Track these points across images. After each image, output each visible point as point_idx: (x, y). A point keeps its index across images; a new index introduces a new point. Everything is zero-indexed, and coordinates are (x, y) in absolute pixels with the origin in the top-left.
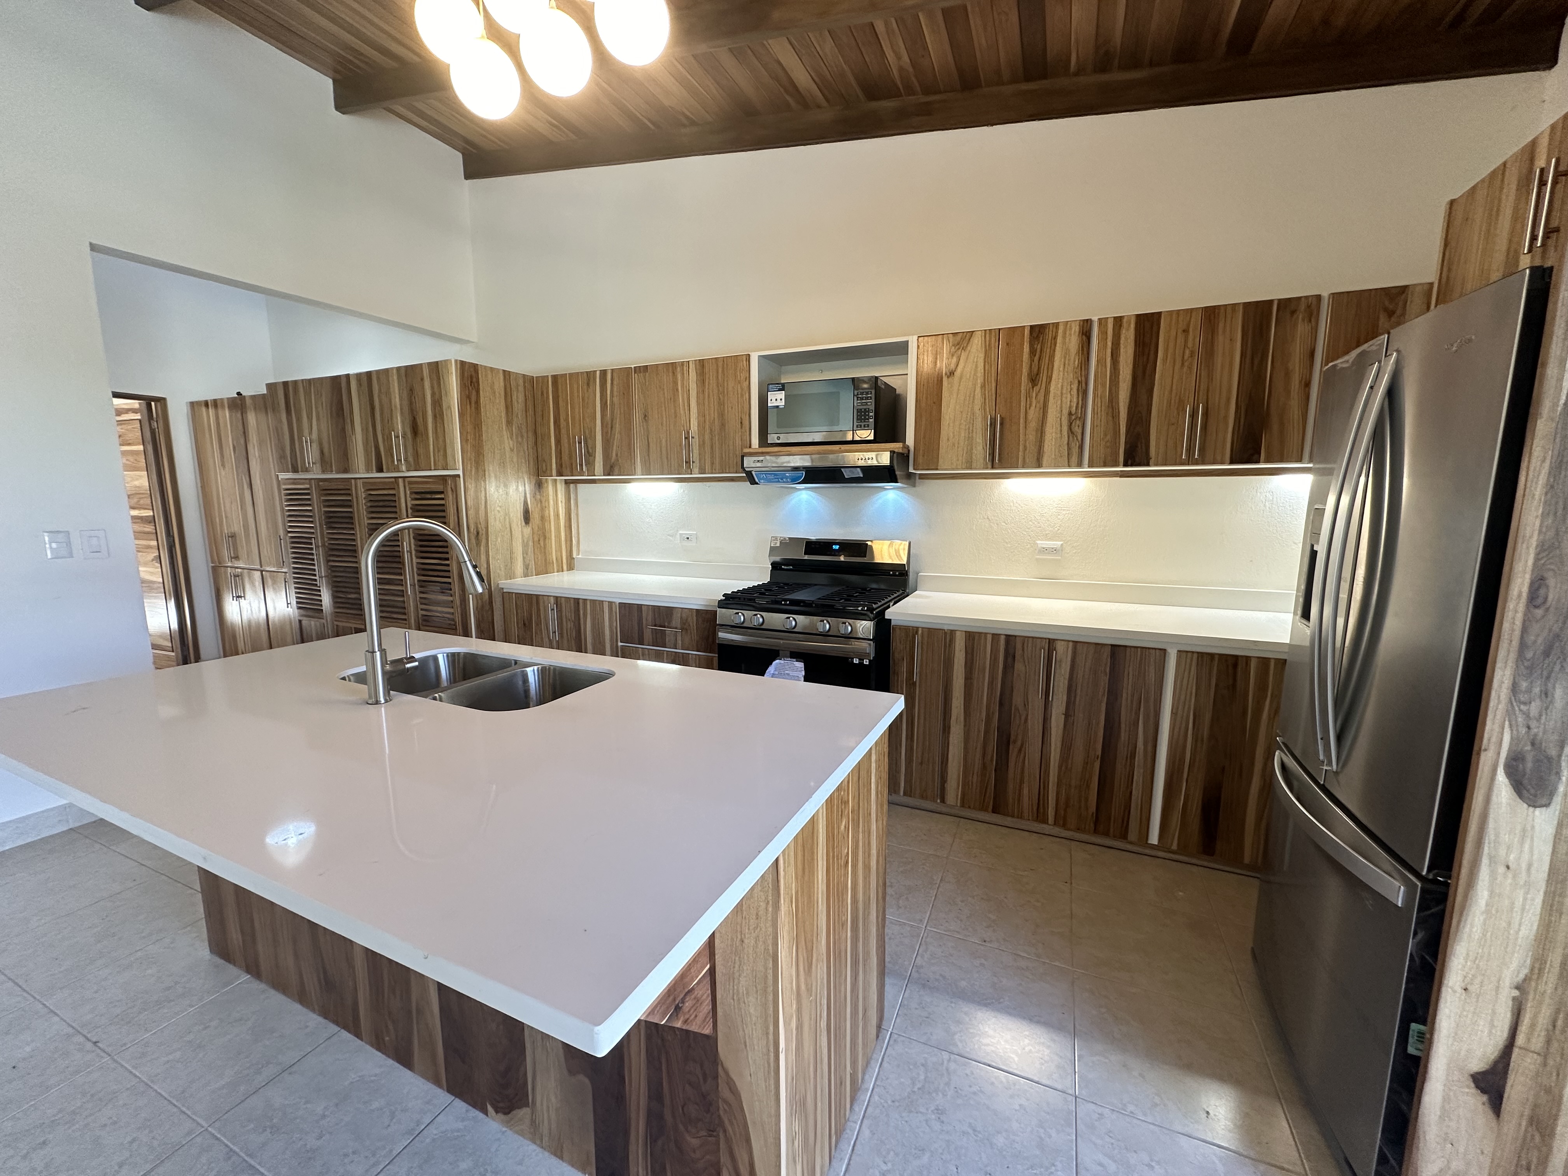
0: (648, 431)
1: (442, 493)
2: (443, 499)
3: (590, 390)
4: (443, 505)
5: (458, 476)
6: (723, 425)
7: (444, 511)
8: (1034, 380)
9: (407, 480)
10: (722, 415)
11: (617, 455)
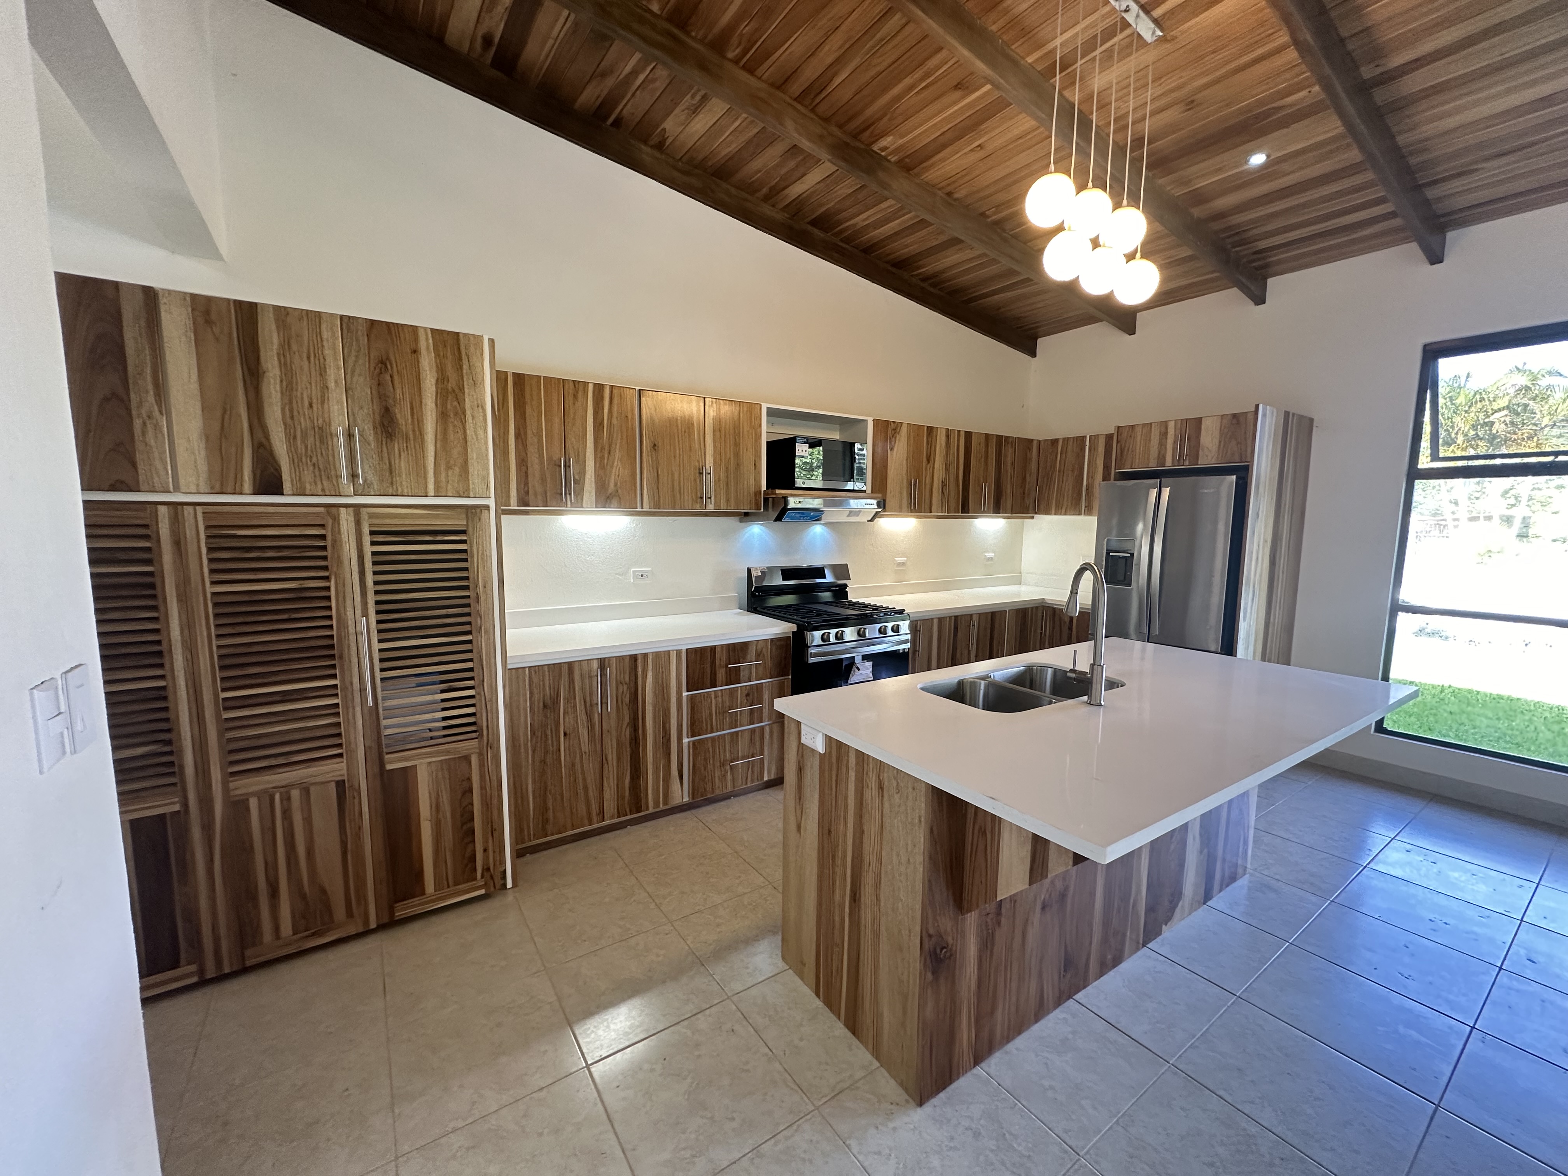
0: (658, 463)
1: (464, 532)
2: (464, 542)
3: (579, 404)
4: (465, 551)
5: (487, 507)
6: (738, 465)
7: (466, 560)
8: (928, 460)
9: (364, 511)
10: (737, 455)
11: (616, 485)
